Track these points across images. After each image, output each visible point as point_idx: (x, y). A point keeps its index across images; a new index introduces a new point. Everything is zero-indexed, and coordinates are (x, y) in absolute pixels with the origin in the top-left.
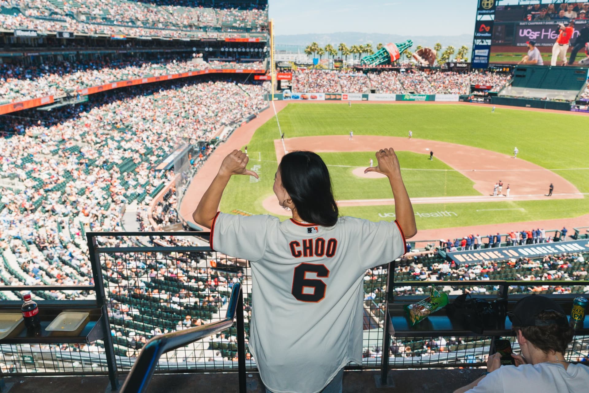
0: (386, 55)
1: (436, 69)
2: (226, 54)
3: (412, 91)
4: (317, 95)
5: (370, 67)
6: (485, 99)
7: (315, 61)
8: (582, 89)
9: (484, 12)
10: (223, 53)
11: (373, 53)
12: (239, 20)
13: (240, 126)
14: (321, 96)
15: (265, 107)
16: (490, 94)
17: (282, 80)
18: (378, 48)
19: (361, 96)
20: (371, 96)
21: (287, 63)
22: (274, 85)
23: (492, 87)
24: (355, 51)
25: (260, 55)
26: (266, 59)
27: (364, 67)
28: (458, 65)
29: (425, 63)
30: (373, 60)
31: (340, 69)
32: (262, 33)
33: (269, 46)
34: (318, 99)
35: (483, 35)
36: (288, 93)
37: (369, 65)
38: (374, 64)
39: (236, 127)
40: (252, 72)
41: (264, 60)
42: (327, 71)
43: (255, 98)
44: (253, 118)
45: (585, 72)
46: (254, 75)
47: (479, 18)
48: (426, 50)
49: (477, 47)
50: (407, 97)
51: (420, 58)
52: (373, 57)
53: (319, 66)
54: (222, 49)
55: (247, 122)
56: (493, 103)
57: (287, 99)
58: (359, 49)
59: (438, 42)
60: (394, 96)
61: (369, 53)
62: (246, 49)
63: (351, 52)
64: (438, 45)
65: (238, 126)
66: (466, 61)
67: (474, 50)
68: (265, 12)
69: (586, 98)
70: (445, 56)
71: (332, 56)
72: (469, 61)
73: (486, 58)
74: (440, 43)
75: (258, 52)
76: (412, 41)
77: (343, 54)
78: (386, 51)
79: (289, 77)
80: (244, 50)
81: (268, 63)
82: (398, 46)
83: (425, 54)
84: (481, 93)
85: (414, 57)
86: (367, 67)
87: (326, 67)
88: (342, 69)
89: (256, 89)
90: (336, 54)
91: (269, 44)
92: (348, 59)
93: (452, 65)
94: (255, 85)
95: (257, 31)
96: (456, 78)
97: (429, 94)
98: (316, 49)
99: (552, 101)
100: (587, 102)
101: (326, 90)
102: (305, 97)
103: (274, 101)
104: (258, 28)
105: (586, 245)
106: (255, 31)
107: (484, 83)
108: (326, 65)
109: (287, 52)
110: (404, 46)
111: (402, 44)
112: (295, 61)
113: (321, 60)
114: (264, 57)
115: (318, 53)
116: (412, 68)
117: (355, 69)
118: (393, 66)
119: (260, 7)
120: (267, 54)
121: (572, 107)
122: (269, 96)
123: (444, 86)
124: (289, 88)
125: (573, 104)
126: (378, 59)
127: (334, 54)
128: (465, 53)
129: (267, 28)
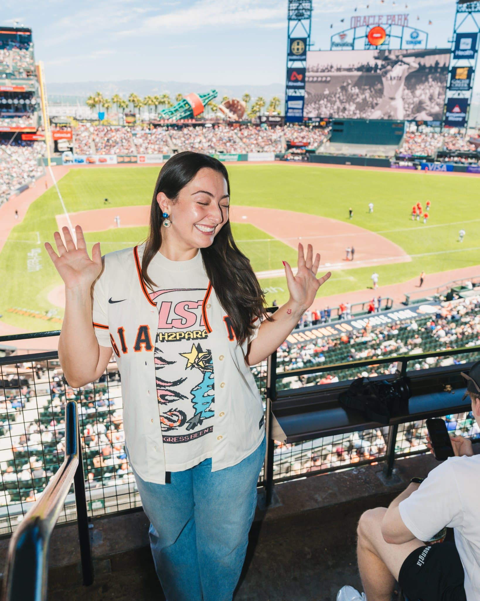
0: (187, 107)
1: (246, 124)
3: (221, 150)
4: (107, 157)
5: (170, 122)
6: (303, 158)
7: (101, 116)
8: (401, 143)
9: (294, 57)
11: (171, 106)
13: (7, 200)
14: (111, 159)
15: (39, 174)
16: (308, 151)
17: (59, 141)
18: (177, 99)
19: (162, 158)
21: (65, 118)
22: (50, 146)
23: (309, 143)
24: (150, 102)
25: (28, 108)
26: (36, 113)
27: (162, 123)
28: (271, 119)
29: (234, 117)
30: (172, 114)
31: (133, 125)
32: (28, 79)
33: (38, 97)
34: (109, 162)
36: (68, 155)
37: (168, 120)
38: (174, 118)
40: (17, 131)
41: (33, 115)
42: (117, 127)
43: (26, 163)
44: (24, 189)
45: (402, 125)
46: (21, 134)
47: (290, 64)
48: (233, 101)
49: (290, 98)
51: (227, 111)
52: (173, 109)
53: (107, 121)
55: (17, 195)
56: (311, 161)
57: (68, 164)
58: (154, 100)
59: (247, 92)
61: (167, 106)
62: (7, 100)
63: (145, 104)
64: (247, 96)
65: (5, 200)
66: (279, 114)
67: (287, 102)
68: (28, 53)
69: (405, 153)
70: (255, 108)
71: (121, 109)
72: (283, 114)
73: (301, 111)
75: (24, 105)
76: (217, 91)
77: (135, 107)
78: (187, 103)
79: (69, 135)
80: (4, 101)
81: (40, 118)
82: (201, 96)
83: (232, 106)
84: (299, 151)
85: (221, 109)
86: (166, 122)
87: (115, 123)
88: (136, 125)
89: (26, 152)
90: (127, 106)
91: (38, 94)
92: (141, 113)
93: (264, 119)
94: (24, 146)
95: (21, 77)
96: (270, 133)
97: (241, 153)
98: (100, 101)
99: (372, 157)
100: (407, 158)
101: (118, 151)
102: (92, 161)
103: (52, 166)
104: (22, 73)
105: (418, 311)
106: (18, 77)
107: (300, 139)
108: (115, 120)
109: (62, 104)
110: (207, 96)
111: (206, 94)
112: (74, 116)
113: (108, 114)
114: (33, 111)
115: (103, 106)
116: (219, 123)
117: (151, 125)
118: (196, 121)
119: (22, 45)
120: (36, 106)
121: (392, 164)
122: (44, 160)
123: (257, 143)
124: (69, 149)
125: (393, 160)
126: (178, 112)
127: (125, 106)
128: (278, 105)
129: (34, 74)
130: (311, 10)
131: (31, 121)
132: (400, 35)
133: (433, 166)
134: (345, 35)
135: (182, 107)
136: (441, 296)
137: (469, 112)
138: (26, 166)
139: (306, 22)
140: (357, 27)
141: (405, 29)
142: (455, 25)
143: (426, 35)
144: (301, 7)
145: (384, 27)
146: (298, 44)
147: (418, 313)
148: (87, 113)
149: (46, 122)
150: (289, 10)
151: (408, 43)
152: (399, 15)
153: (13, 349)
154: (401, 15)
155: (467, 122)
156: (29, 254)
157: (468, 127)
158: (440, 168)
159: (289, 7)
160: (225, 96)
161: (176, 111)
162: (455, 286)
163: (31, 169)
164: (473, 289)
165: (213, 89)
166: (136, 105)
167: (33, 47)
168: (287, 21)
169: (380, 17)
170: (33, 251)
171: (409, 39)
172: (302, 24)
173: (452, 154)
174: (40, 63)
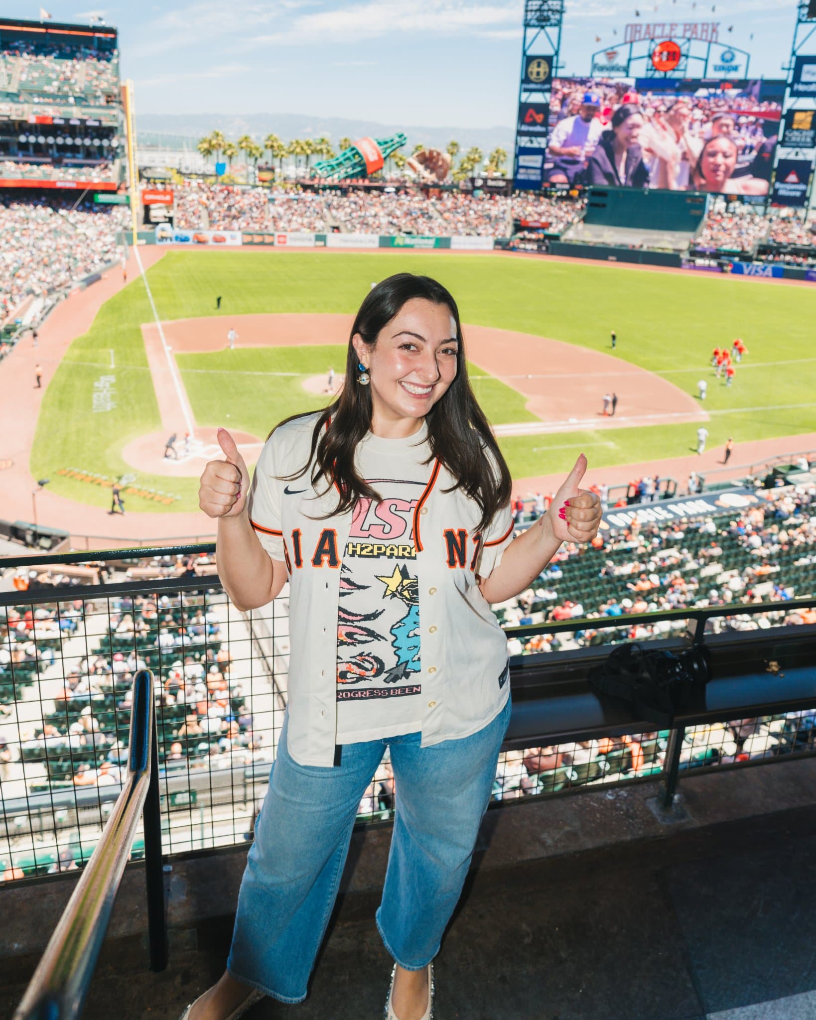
0: (357, 159)
1: (449, 189)
2: (31, 149)
3: (408, 230)
4: (226, 234)
5: (328, 182)
6: (539, 247)
7: (220, 169)
8: (699, 229)
9: (532, 86)
10: (24, 147)
11: (332, 156)
12: (57, 79)
13: (66, 296)
14: (233, 238)
16: (547, 237)
17: (153, 206)
18: (341, 146)
19: (313, 239)
20: (333, 239)
21: (163, 171)
22: (138, 214)
23: (550, 224)
24: (298, 150)
25: (105, 153)
26: (117, 161)
27: (315, 183)
28: (490, 183)
30: (333, 169)
31: (270, 185)
32: (107, 108)
33: (123, 136)
34: (229, 242)
35: (532, 129)
36: (165, 229)
37: (326, 178)
38: (336, 176)
39: (58, 300)
40: (89, 188)
41: (113, 164)
42: (244, 188)
43: (98, 239)
44: (92, 280)
45: (701, 199)
46: (93, 192)
47: (525, 97)
48: (431, 152)
49: (522, 151)
50: (399, 241)
51: (420, 168)
52: (334, 163)
53: (229, 177)
54: (22, 139)
55: (81, 289)
56: (553, 253)
57: (165, 243)
58: (306, 147)
59: (453, 139)
60: (376, 238)
61: (325, 157)
62: (74, 138)
63: (292, 152)
64: (454, 145)
65: (63, 297)
66: (503, 175)
67: (517, 156)
68: (110, 66)
69: (706, 246)
70: (465, 165)
71: (253, 160)
72: (509, 176)
73: (538, 172)
74: (456, 141)
75: (101, 148)
76: (406, 135)
77: (275, 156)
78: (357, 153)
79: (168, 198)
80: (69, 141)
81: (123, 169)
82: (379, 143)
83: (429, 160)
85: (410, 165)
86: (323, 182)
87: (241, 180)
88: (275, 184)
89: (100, 222)
90: (261, 155)
91: (122, 131)
92: (283, 165)
93: (479, 183)
94: (96, 213)
95: (97, 104)
96: (487, 206)
97: (439, 236)
98: (220, 145)
99: (651, 250)
100: (708, 253)
101: (244, 225)
102: (202, 240)
103: (139, 246)
104: (99, 97)
105: (717, 503)
106: (92, 104)
107: (536, 217)
108: (242, 176)
109: (160, 149)
110: (390, 144)
111: (388, 140)
112: (178, 167)
113: (231, 166)
114: (114, 158)
115: (224, 153)
116: (406, 187)
117: (299, 186)
118: (371, 181)
119: (101, 54)
120: (119, 151)
121: (683, 262)
122: (127, 235)
123: (466, 222)
124: (167, 220)
125: (685, 256)
126: (342, 167)
127: (258, 155)
128: (502, 162)
129: (117, 99)
130: (561, 12)
131: (109, 174)
132: (705, 56)
133: (750, 268)
134: (615, 53)
135: (348, 159)
136: (756, 479)
137: (812, 183)
138: (100, 244)
139: (552, 31)
140: (635, 41)
141: (713, 46)
142: (794, 43)
143: (745, 57)
144: (545, 7)
145: (679, 42)
146: (539, 65)
147: (717, 506)
148: (196, 162)
149: (133, 175)
150: (527, 11)
151: (717, 68)
152: (703, 24)
153: (63, 534)
154: (708, 24)
155: (808, 199)
156: (96, 384)
157: (810, 208)
158: (761, 272)
159: (527, 6)
160: (420, 144)
161: (339, 164)
162: (779, 465)
163: (105, 249)
164: (809, 471)
165: (400, 132)
166: (275, 153)
167: (118, 56)
168: (522, 28)
169: (673, 26)
170: (103, 379)
171: (719, 62)
172: (546, 33)
173: (783, 250)
174: (129, 84)
